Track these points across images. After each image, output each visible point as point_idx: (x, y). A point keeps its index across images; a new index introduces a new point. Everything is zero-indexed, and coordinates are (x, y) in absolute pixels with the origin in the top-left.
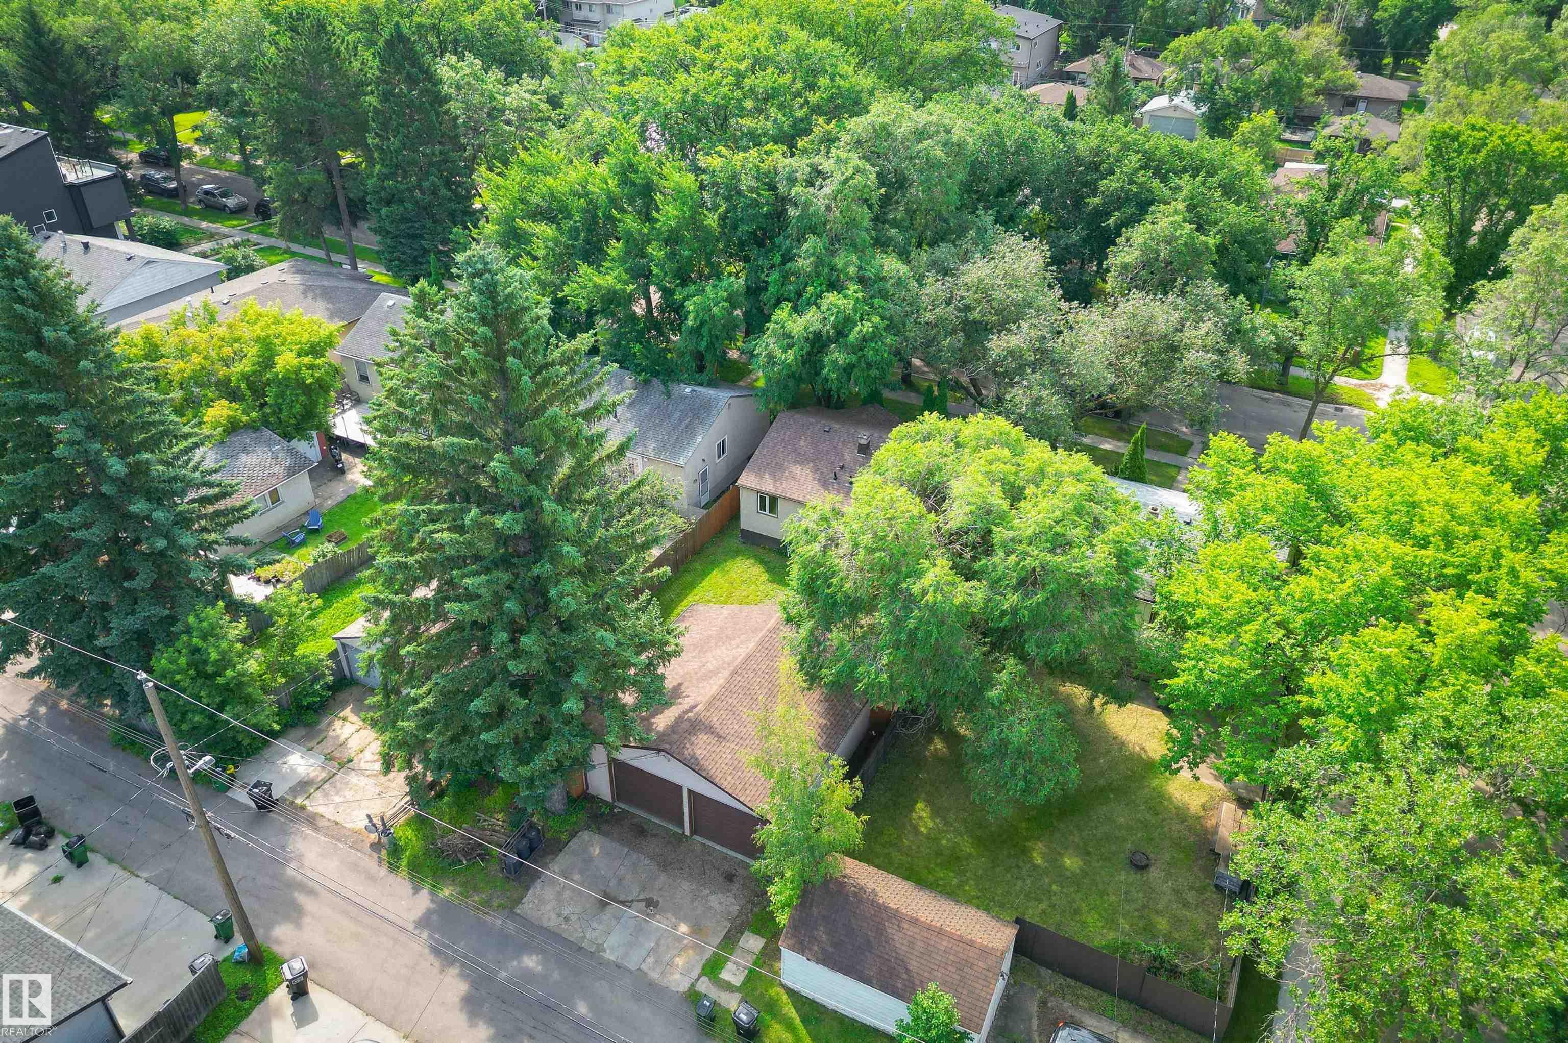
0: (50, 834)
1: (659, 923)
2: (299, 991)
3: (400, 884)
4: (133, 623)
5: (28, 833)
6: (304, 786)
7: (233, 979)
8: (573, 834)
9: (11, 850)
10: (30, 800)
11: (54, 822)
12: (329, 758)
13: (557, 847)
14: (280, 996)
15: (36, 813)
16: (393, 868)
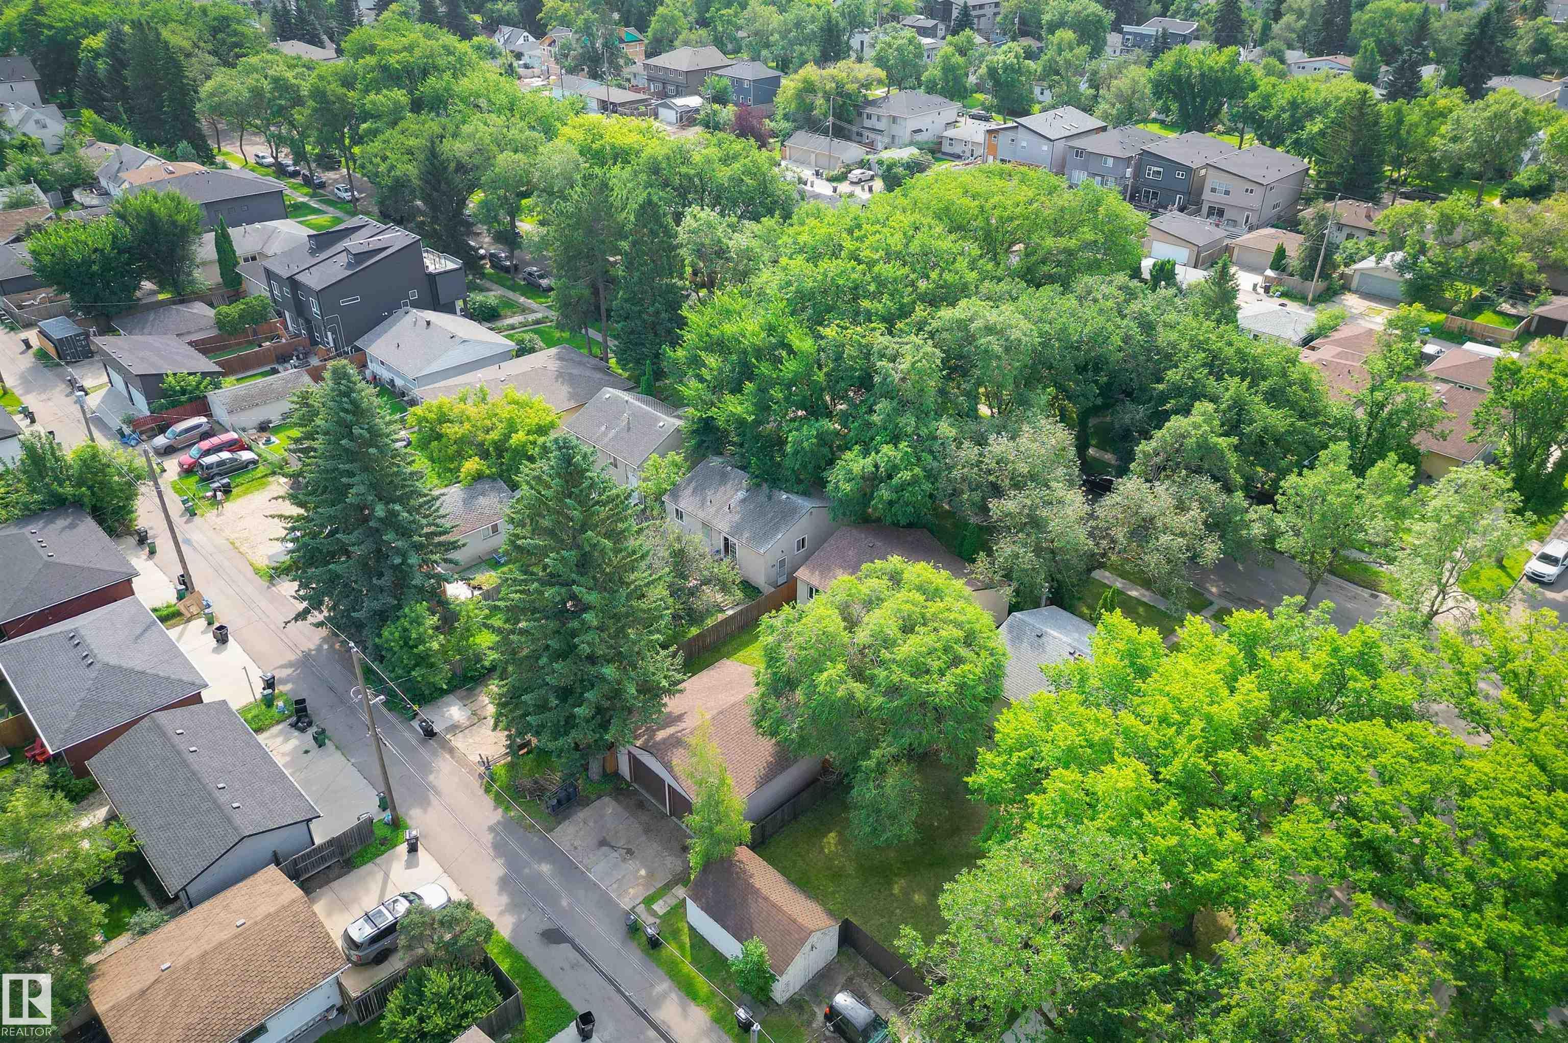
0: (310, 724)
1: (631, 865)
2: (413, 849)
3: (488, 801)
4: (376, 605)
5: (298, 721)
6: (454, 728)
7: (381, 832)
8: (599, 797)
9: (288, 728)
10: (303, 701)
11: (314, 719)
12: (474, 713)
13: (586, 802)
14: (403, 848)
15: (305, 709)
16: (487, 790)
